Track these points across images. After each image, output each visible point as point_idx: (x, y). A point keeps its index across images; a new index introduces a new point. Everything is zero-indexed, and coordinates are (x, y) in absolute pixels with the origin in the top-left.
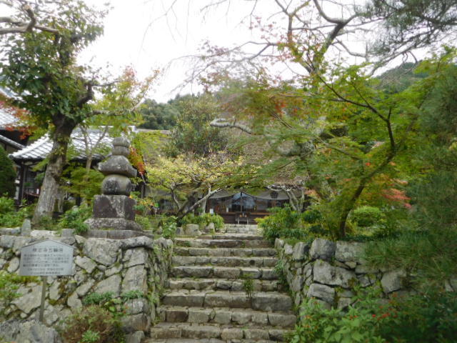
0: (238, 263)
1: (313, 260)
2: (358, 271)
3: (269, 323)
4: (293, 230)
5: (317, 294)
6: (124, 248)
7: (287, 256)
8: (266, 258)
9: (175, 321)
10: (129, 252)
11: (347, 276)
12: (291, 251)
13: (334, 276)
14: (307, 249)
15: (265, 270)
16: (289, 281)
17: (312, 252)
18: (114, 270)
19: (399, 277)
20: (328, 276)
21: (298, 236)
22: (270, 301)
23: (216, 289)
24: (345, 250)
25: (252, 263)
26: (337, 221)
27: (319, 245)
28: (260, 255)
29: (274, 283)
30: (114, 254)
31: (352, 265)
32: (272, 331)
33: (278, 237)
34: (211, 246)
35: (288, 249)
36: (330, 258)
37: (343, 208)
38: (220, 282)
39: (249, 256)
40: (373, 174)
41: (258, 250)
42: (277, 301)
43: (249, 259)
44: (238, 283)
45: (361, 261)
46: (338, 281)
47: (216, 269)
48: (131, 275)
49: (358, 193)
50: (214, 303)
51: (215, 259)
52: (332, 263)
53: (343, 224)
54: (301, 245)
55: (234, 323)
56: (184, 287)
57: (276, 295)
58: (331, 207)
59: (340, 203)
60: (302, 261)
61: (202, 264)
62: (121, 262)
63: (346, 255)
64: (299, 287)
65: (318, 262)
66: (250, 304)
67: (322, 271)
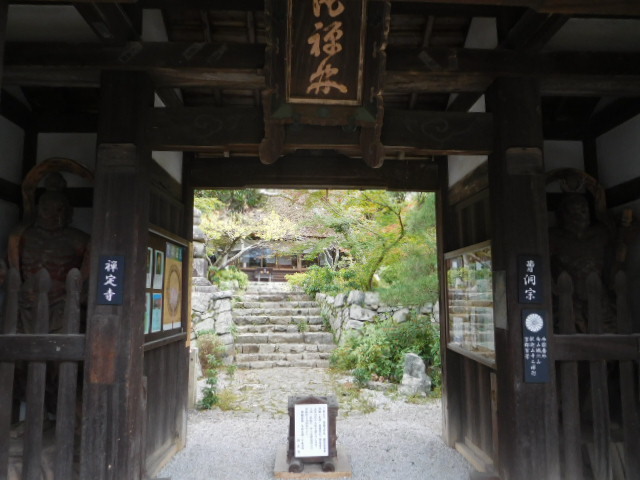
0: (288, 313)
1: (350, 305)
2: (379, 310)
3: (318, 351)
4: (333, 286)
5: (353, 326)
6: (215, 299)
7: (330, 305)
8: (310, 309)
9: (249, 352)
10: (218, 302)
11: (372, 314)
12: (333, 301)
13: (363, 314)
14: (346, 298)
15: (311, 317)
16: (331, 322)
17: (349, 300)
18: (208, 315)
19: (404, 314)
20: (360, 315)
21: (337, 289)
22: (318, 337)
23: (275, 331)
24: (371, 298)
25: (299, 312)
26: (367, 278)
27: (354, 295)
28: (304, 307)
29: (319, 326)
30: (207, 304)
31: (375, 307)
32: (321, 354)
33: (318, 291)
34: (260, 300)
35: (330, 300)
36: (361, 303)
37: (371, 269)
38: (277, 327)
39: (295, 307)
40: (391, 247)
41: (304, 302)
42: (322, 336)
43: (297, 309)
44: (292, 327)
45: (381, 304)
46: (366, 318)
47: (271, 317)
48: (221, 318)
49: (381, 259)
50: (275, 340)
51: (268, 310)
52: (362, 307)
53: (370, 280)
54: (341, 296)
55: (293, 351)
56: (248, 331)
57: (321, 333)
58: (363, 269)
59: (368, 267)
60: (342, 306)
61: (258, 314)
62: (213, 309)
63: (372, 301)
64: (340, 324)
65: (353, 306)
66: (303, 340)
67: (356, 311)
